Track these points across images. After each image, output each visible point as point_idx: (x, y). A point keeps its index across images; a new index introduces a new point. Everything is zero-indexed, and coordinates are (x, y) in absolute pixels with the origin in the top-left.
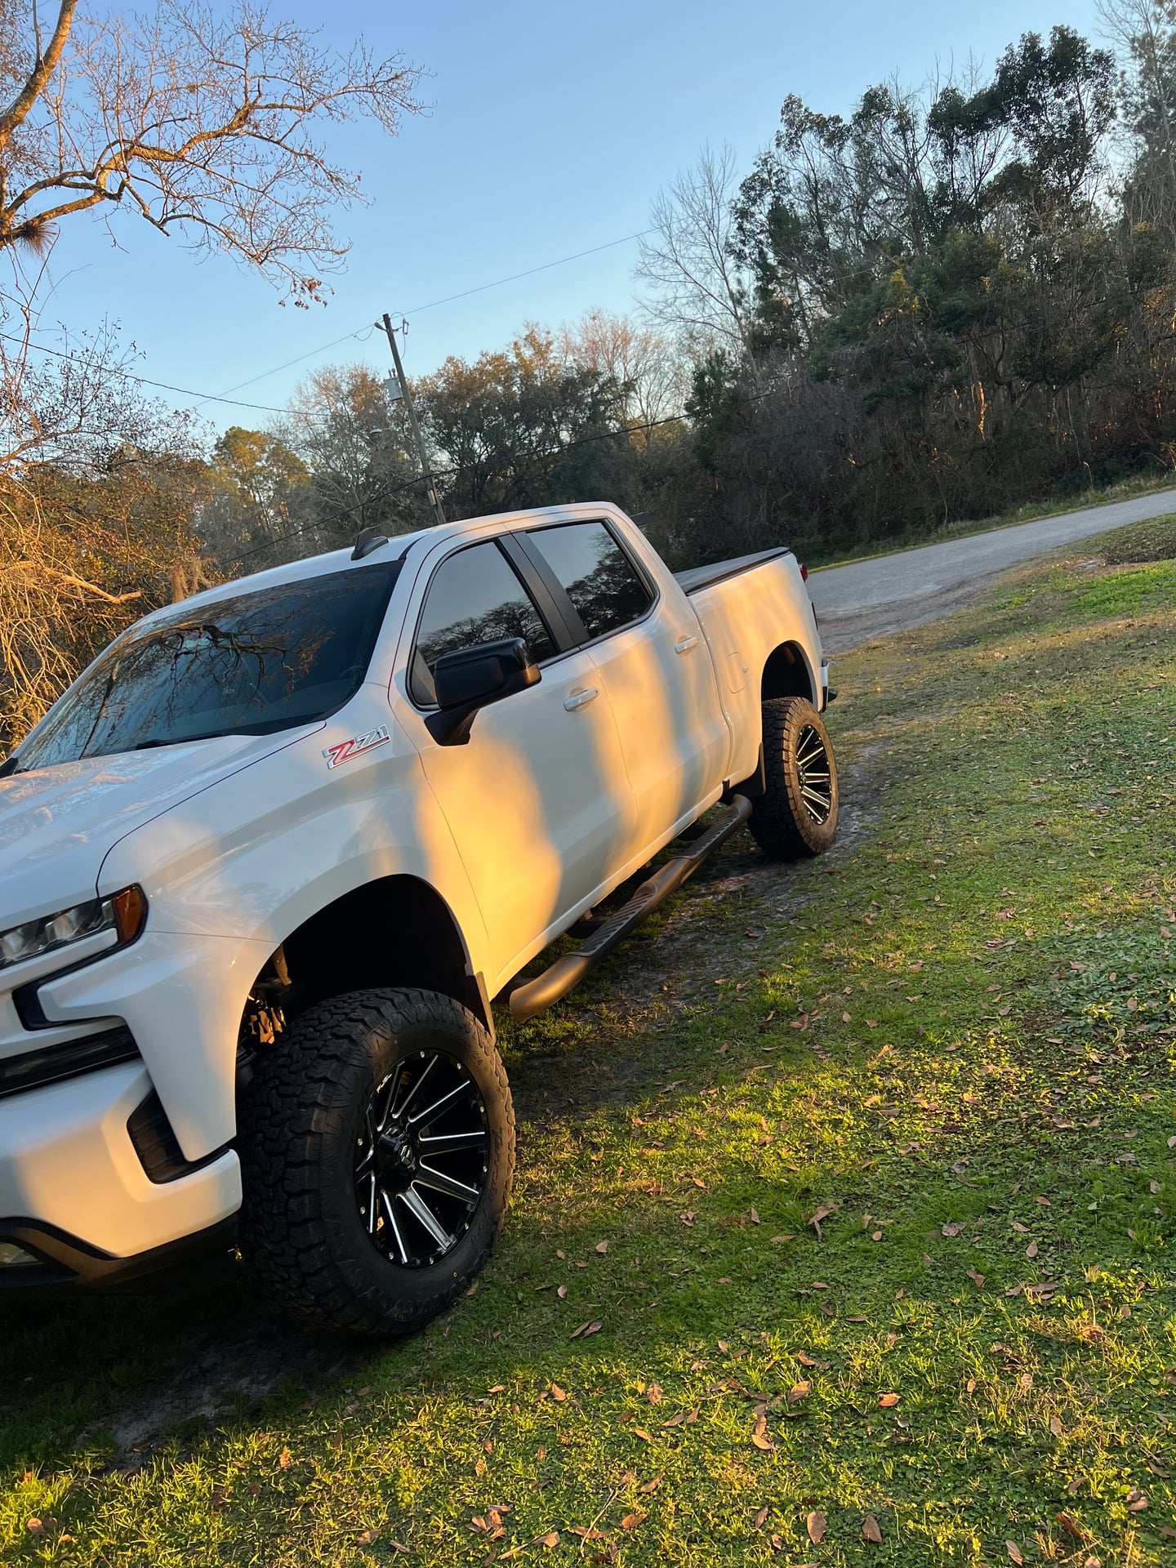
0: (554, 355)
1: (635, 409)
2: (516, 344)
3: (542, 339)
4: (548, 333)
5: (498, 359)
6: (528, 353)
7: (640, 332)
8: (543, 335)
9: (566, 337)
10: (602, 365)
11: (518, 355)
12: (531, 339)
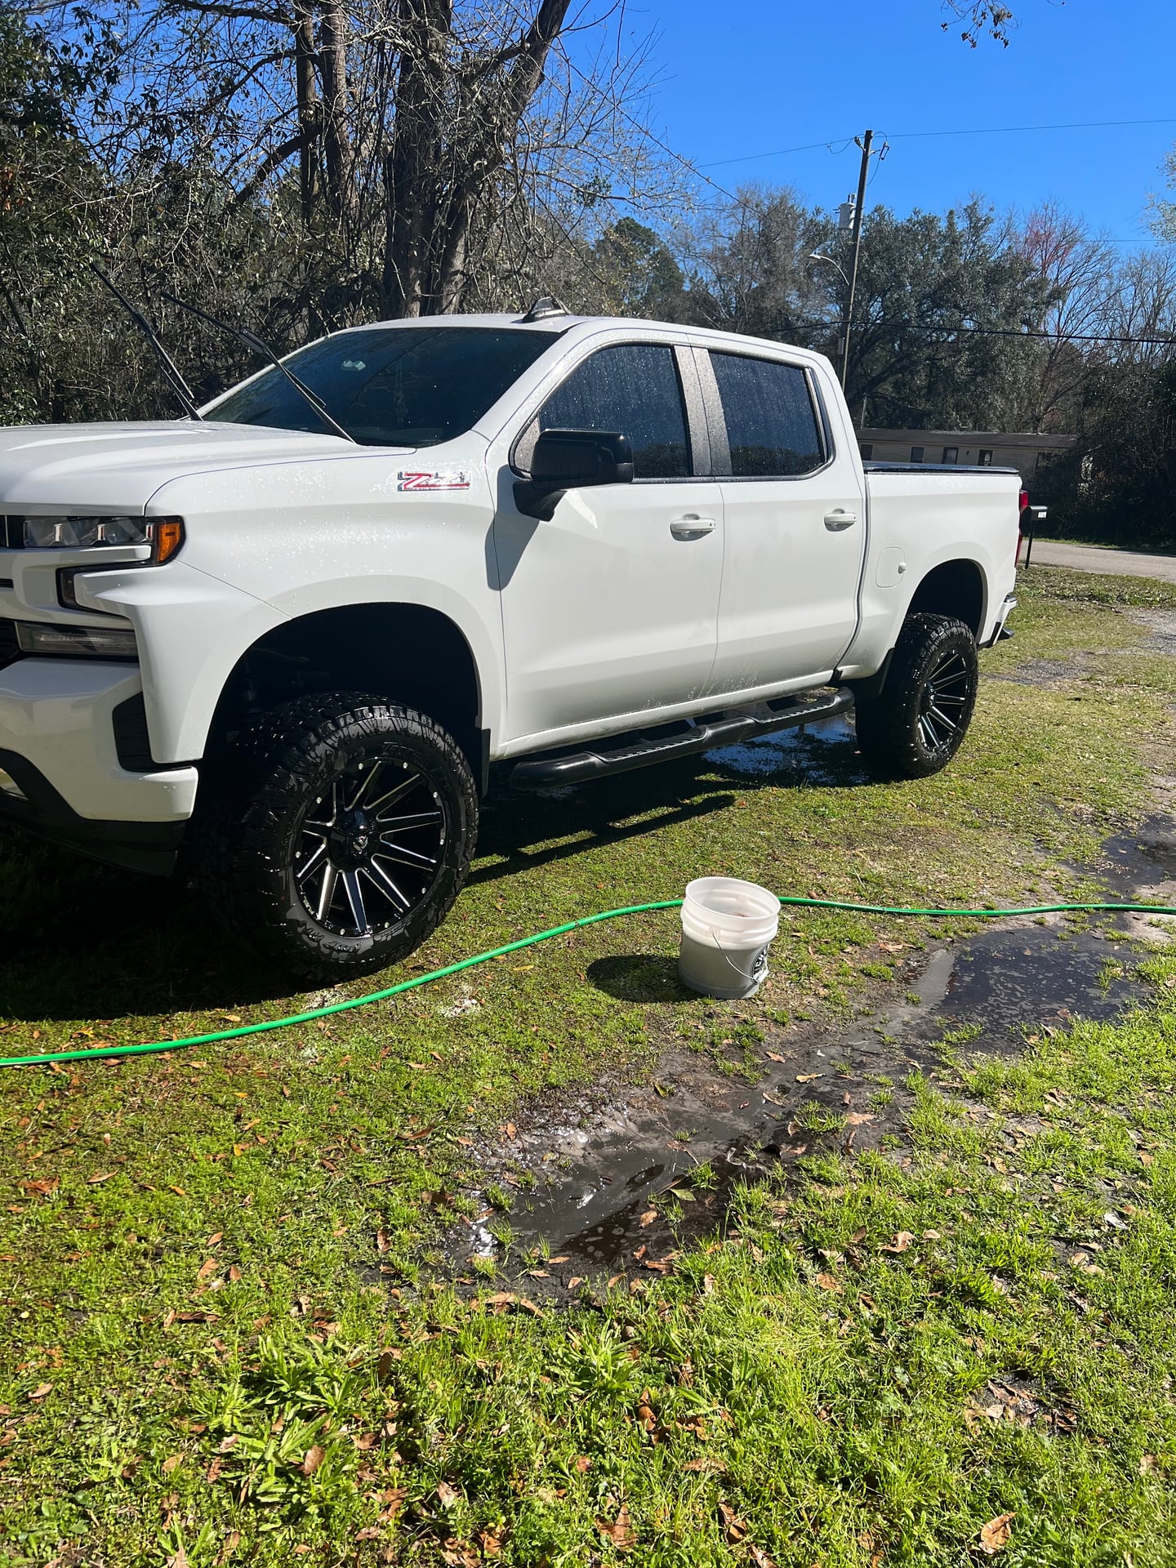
0: (989, 235)
1: (1051, 321)
2: (951, 213)
3: (982, 213)
4: (991, 210)
5: (928, 223)
6: (961, 225)
7: (1090, 237)
8: (986, 211)
9: (1010, 219)
10: (1037, 261)
11: (951, 225)
12: (971, 212)
